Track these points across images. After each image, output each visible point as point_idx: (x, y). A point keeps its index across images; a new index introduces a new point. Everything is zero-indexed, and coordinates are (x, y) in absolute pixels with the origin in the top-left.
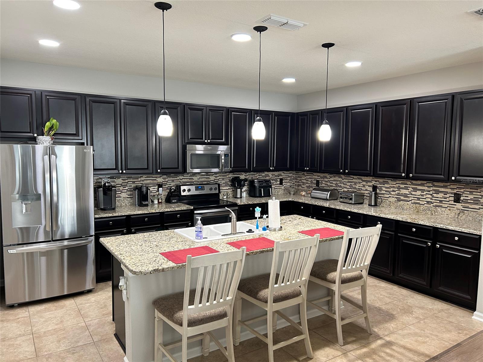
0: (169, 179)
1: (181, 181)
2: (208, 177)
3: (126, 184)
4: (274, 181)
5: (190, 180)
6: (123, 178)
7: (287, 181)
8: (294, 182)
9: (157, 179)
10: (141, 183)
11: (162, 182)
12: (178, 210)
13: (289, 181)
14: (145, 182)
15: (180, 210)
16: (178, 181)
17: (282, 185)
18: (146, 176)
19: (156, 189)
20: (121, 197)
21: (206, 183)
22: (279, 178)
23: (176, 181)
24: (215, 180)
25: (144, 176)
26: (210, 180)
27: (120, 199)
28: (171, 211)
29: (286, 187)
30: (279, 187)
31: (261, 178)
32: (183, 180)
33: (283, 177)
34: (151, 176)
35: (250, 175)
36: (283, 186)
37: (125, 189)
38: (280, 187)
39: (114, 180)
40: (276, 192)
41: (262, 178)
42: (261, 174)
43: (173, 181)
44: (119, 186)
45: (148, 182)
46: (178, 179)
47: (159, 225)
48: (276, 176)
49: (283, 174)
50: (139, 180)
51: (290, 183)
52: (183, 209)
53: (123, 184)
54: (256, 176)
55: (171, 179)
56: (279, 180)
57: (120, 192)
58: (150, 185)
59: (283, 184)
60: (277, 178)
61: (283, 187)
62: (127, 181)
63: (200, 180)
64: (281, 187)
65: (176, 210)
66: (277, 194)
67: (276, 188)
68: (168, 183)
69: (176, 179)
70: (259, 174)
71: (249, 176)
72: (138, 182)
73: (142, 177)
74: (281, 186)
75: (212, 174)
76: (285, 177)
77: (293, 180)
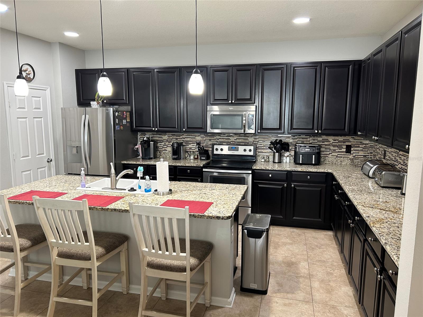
0: (207, 138)
1: (218, 140)
2: (247, 138)
3: (170, 140)
4: (337, 148)
5: (226, 141)
6: (168, 135)
7: (360, 149)
8: (372, 151)
9: (196, 138)
10: (182, 140)
11: (200, 140)
12: (188, 166)
13: (362, 149)
14: (186, 139)
15: (190, 166)
16: (215, 140)
17: (350, 153)
18: (186, 134)
19: (195, 147)
20: (167, 150)
21: (243, 144)
22: (344, 144)
23: (213, 140)
24: (254, 142)
25: (185, 134)
26: (248, 141)
27: (165, 152)
28: (182, 166)
29: (356, 156)
30: (344, 156)
31: (316, 143)
32: (220, 140)
33: (351, 143)
34: (191, 134)
35: (299, 138)
36: (352, 155)
37: (170, 144)
38: (346, 156)
39: (161, 136)
40: (339, 161)
41: (318, 143)
42: (316, 138)
43: (210, 140)
44: (165, 141)
45: (189, 139)
46: (215, 139)
47: (173, 176)
48: (340, 142)
49: (352, 140)
50: (181, 137)
51: (365, 152)
52: (192, 166)
53: (168, 140)
54: (308, 140)
55: (208, 138)
56: (345, 147)
57: (166, 147)
58: (190, 143)
59: (352, 152)
60: (342, 144)
61: (351, 157)
62: (171, 138)
63: (238, 141)
64: (349, 156)
65: (187, 166)
66: (339, 163)
67: (339, 156)
68: (206, 142)
69: (213, 138)
70: (313, 138)
71: (298, 140)
72: (180, 139)
73: (183, 135)
74: (348, 154)
75: (251, 135)
76: (356, 143)
77: (370, 149)
